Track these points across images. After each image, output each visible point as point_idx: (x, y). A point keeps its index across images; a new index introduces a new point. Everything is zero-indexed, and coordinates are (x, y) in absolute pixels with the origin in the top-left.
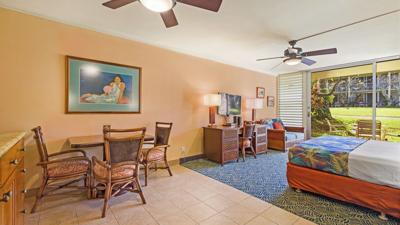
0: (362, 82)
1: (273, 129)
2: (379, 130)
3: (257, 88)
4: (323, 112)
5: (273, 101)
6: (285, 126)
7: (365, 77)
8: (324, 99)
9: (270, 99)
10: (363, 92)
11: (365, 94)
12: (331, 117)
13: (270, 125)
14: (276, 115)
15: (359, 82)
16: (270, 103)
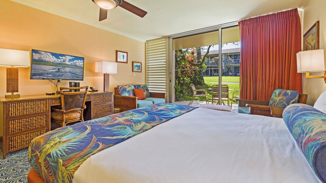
0: (231, 58)
1: (132, 96)
2: (227, 93)
3: (117, 52)
4: (198, 78)
5: (140, 67)
6: (150, 91)
7: (233, 55)
8: (200, 68)
9: (135, 64)
10: (232, 65)
11: (233, 67)
12: (204, 83)
13: (129, 92)
14: (144, 81)
15: (229, 58)
16: (135, 69)
